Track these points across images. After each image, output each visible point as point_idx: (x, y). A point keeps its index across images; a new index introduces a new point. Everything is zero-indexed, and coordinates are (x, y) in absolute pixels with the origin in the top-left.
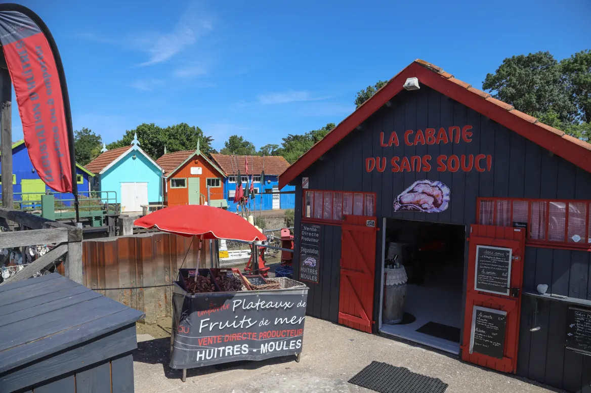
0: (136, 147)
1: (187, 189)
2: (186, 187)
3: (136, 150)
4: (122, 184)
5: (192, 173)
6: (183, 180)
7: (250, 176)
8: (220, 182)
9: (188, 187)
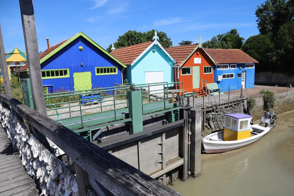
0: (156, 42)
1: (191, 76)
2: (190, 74)
3: (156, 44)
4: (146, 73)
5: (195, 63)
6: (189, 69)
7: (230, 64)
8: (212, 69)
9: (192, 74)
